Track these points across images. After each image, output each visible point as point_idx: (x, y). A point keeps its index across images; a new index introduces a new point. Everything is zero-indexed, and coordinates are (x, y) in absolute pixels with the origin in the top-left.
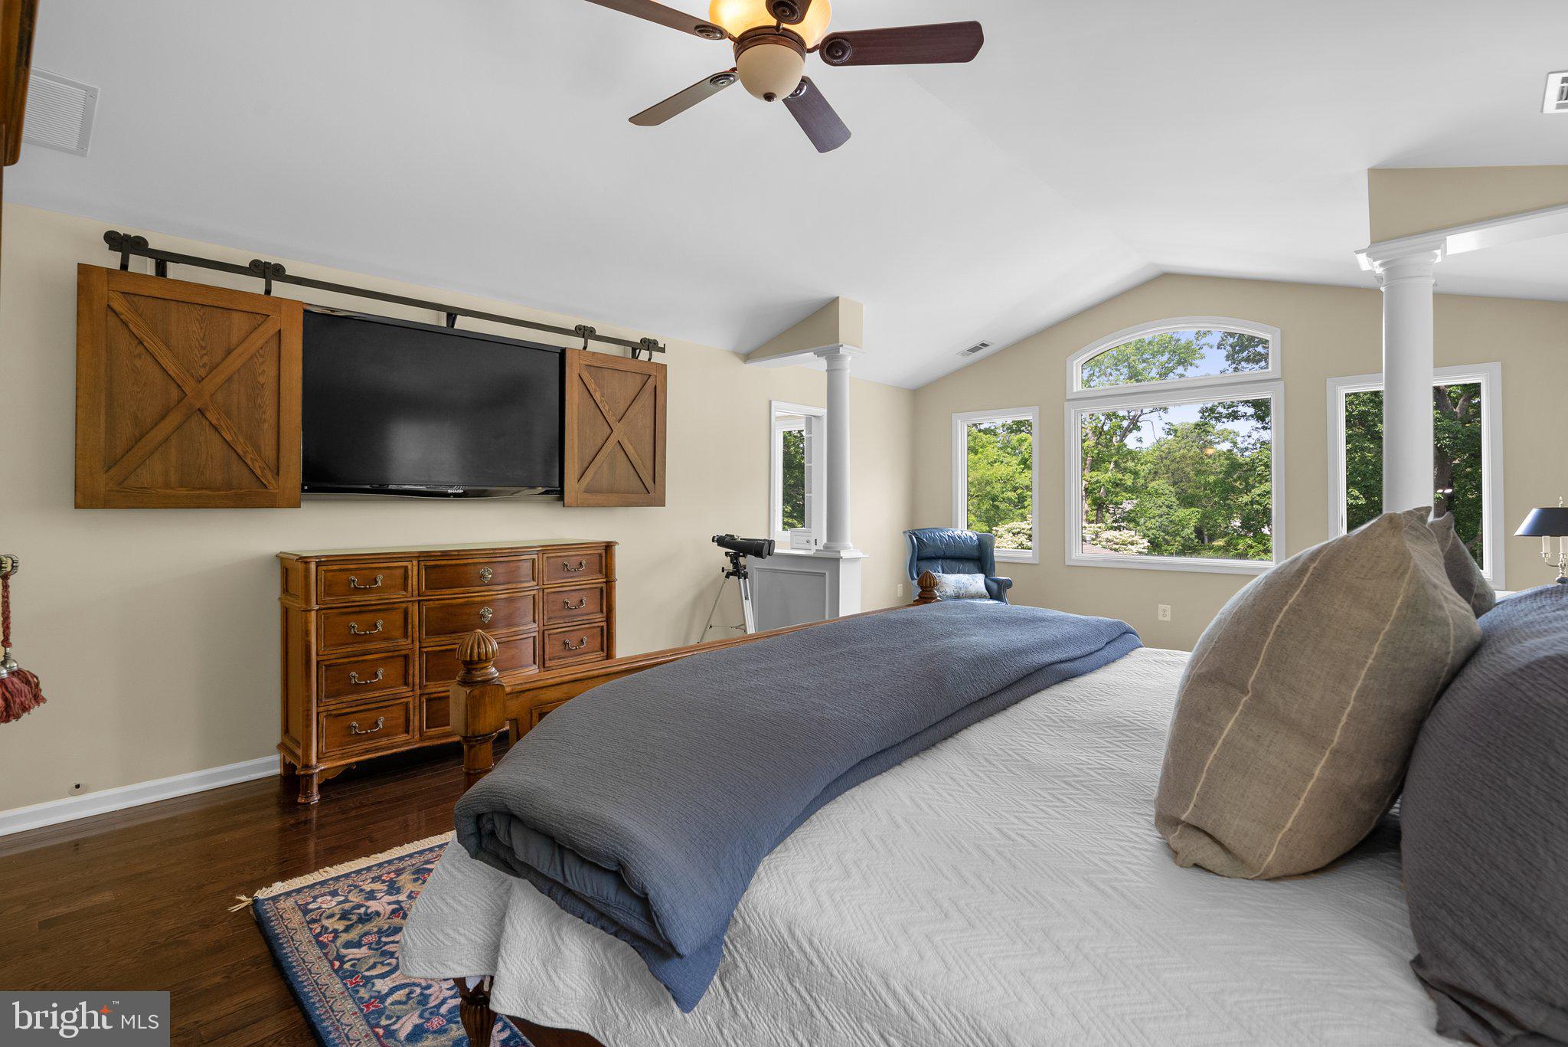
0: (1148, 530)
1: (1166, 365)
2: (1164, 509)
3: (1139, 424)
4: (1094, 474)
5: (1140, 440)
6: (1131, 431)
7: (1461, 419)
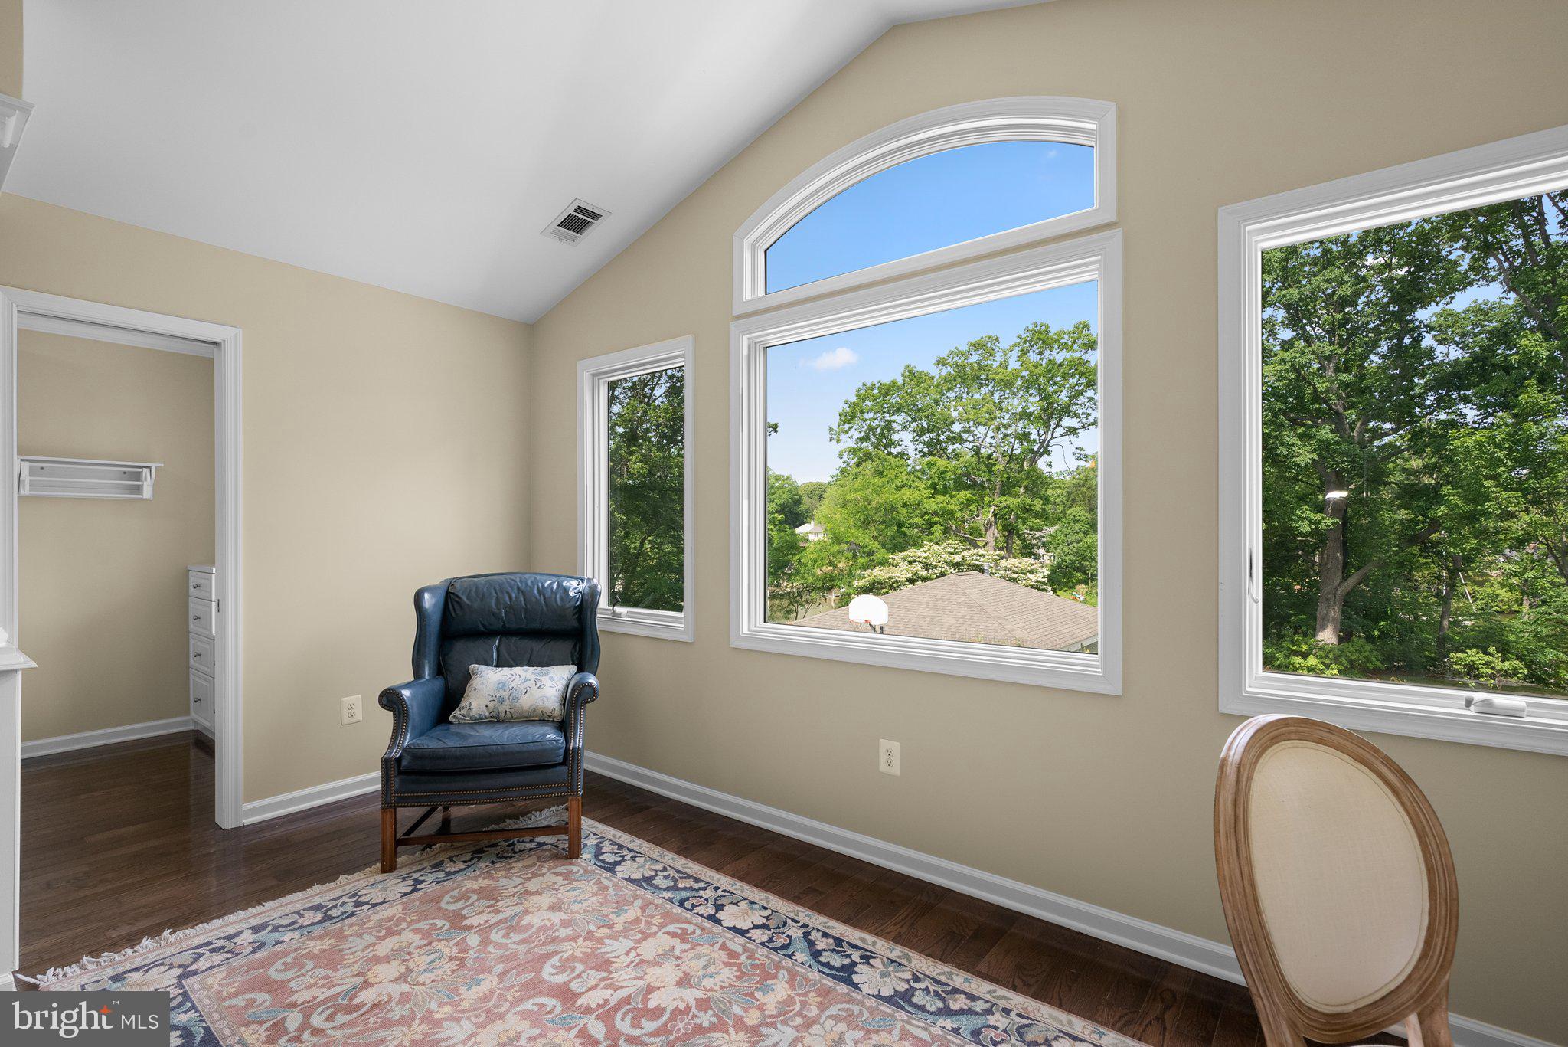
0: (1066, 555)
1: (1077, 388)
2: (1081, 535)
3: (1049, 448)
4: (1004, 498)
5: (1050, 465)
6: (1041, 455)
7: (1359, 443)
